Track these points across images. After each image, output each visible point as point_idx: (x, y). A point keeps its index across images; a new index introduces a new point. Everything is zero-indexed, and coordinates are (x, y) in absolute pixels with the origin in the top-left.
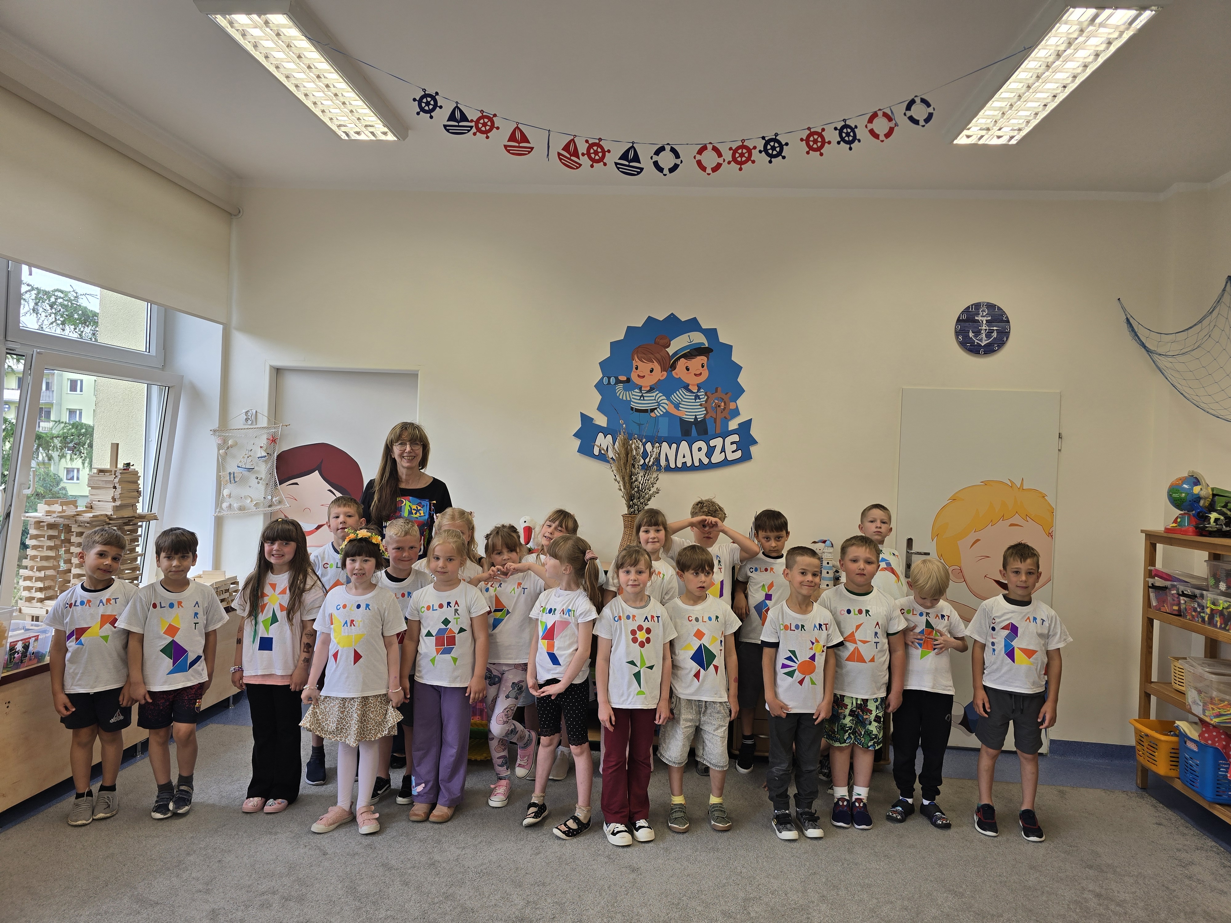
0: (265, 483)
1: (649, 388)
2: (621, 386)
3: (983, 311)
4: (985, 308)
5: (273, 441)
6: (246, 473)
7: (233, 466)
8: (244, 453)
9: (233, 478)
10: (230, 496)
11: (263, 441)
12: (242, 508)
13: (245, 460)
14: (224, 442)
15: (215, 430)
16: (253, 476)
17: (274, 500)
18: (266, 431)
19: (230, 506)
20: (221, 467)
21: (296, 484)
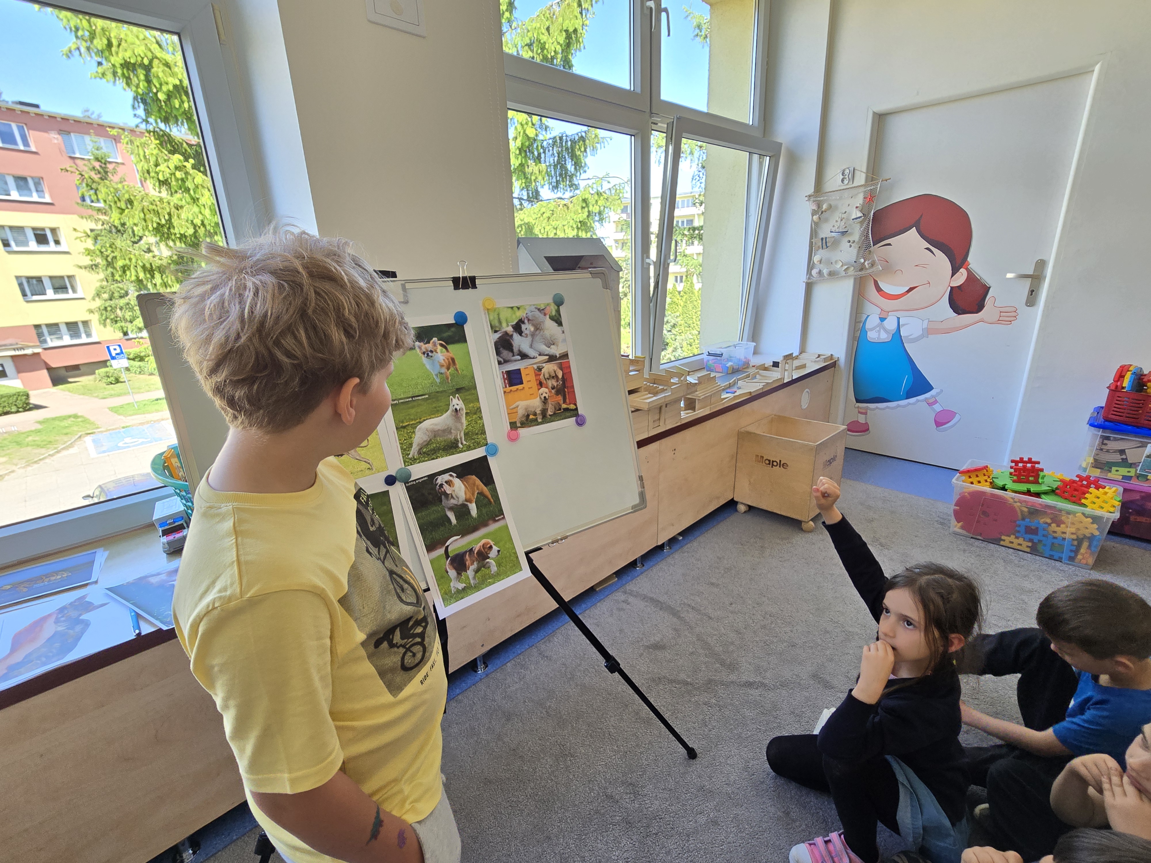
0: (858, 246)
5: (871, 198)
6: (839, 237)
7: (825, 232)
8: (837, 216)
9: (825, 243)
10: (820, 261)
11: (859, 200)
12: (831, 274)
13: (838, 224)
14: (819, 207)
15: (810, 196)
16: (845, 240)
17: (866, 263)
18: (862, 189)
19: (820, 272)
20: (814, 233)
21: (889, 244)
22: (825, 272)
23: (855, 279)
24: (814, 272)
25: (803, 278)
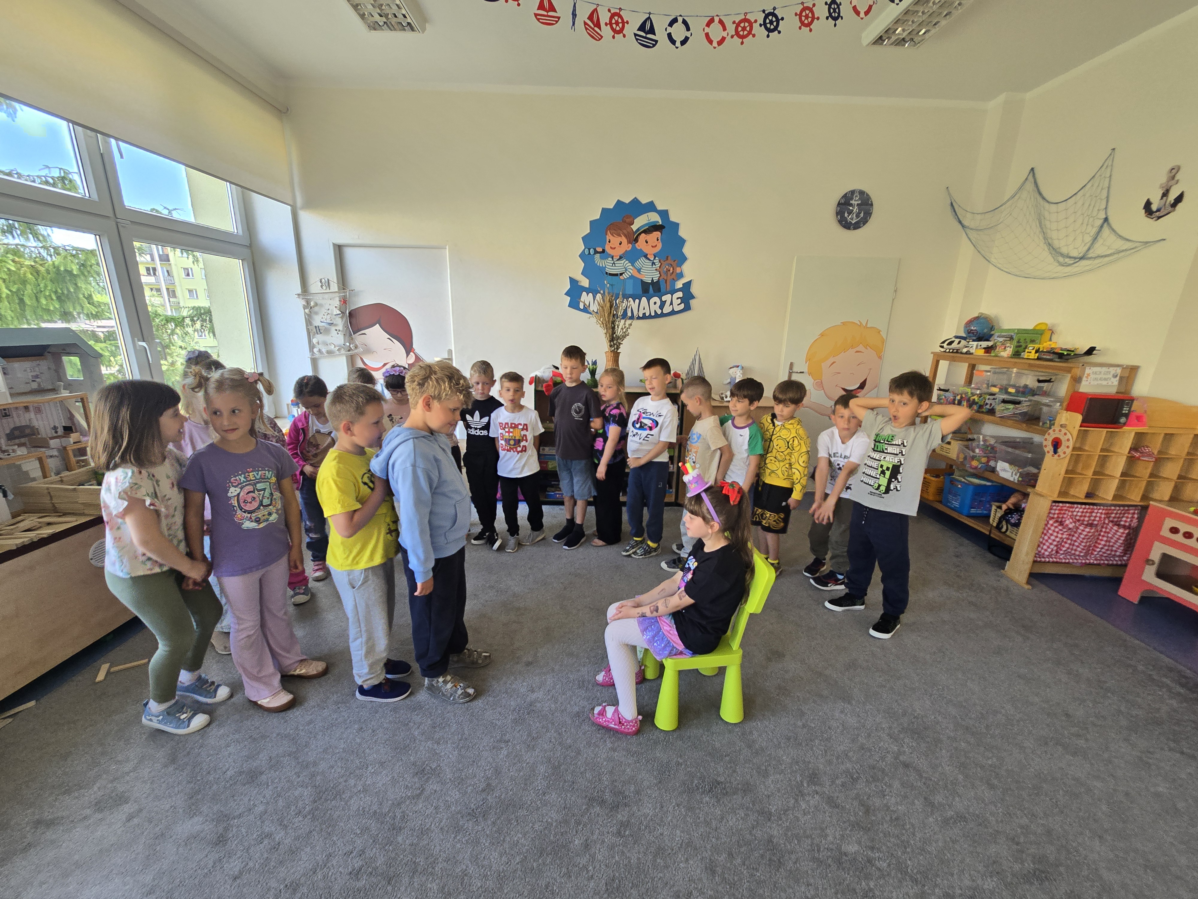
0: (343, 334)
1: (618, 257)
2: (598, 255)
3: (856, 196)
4: (857, 194)
5: (344, 301)
6: (328, 326)
7: (317, 321)
8: (323, 311)
9: (318, 330)
10: (318, 343)
11: (337, 302)
12: (330, 352)
13: (325, 316)
14: (308, 304)
15: (298, 295)
16: (333, 328)
17: (351, 346)
18: (337, 295)
19: (320, 351)
20: (309, 321)
21: (365, 334)
22: (324, 350)
23: (346, 357)
24: (315, 350)
25: (308, 354)
